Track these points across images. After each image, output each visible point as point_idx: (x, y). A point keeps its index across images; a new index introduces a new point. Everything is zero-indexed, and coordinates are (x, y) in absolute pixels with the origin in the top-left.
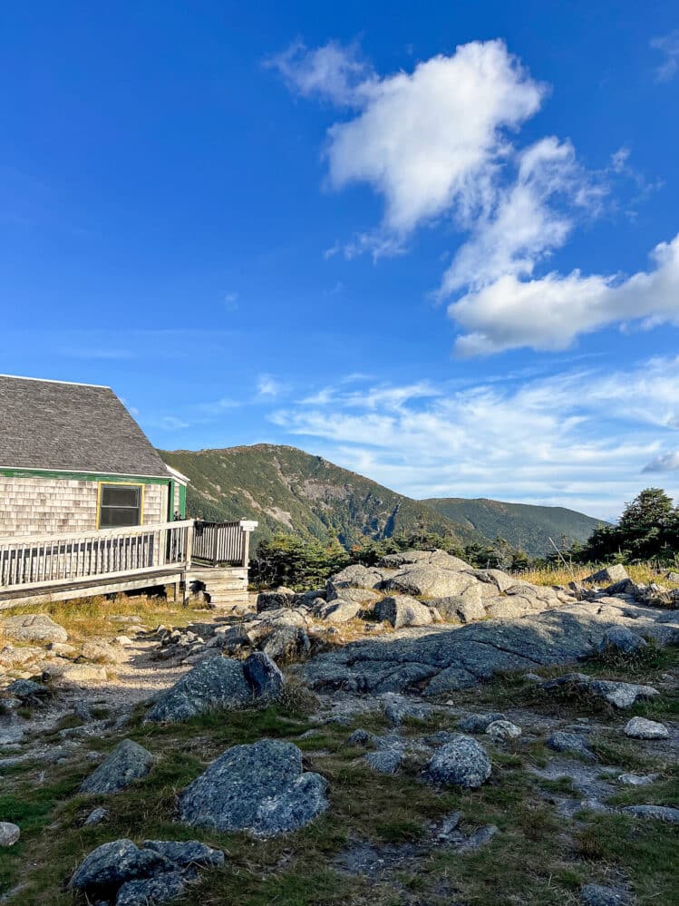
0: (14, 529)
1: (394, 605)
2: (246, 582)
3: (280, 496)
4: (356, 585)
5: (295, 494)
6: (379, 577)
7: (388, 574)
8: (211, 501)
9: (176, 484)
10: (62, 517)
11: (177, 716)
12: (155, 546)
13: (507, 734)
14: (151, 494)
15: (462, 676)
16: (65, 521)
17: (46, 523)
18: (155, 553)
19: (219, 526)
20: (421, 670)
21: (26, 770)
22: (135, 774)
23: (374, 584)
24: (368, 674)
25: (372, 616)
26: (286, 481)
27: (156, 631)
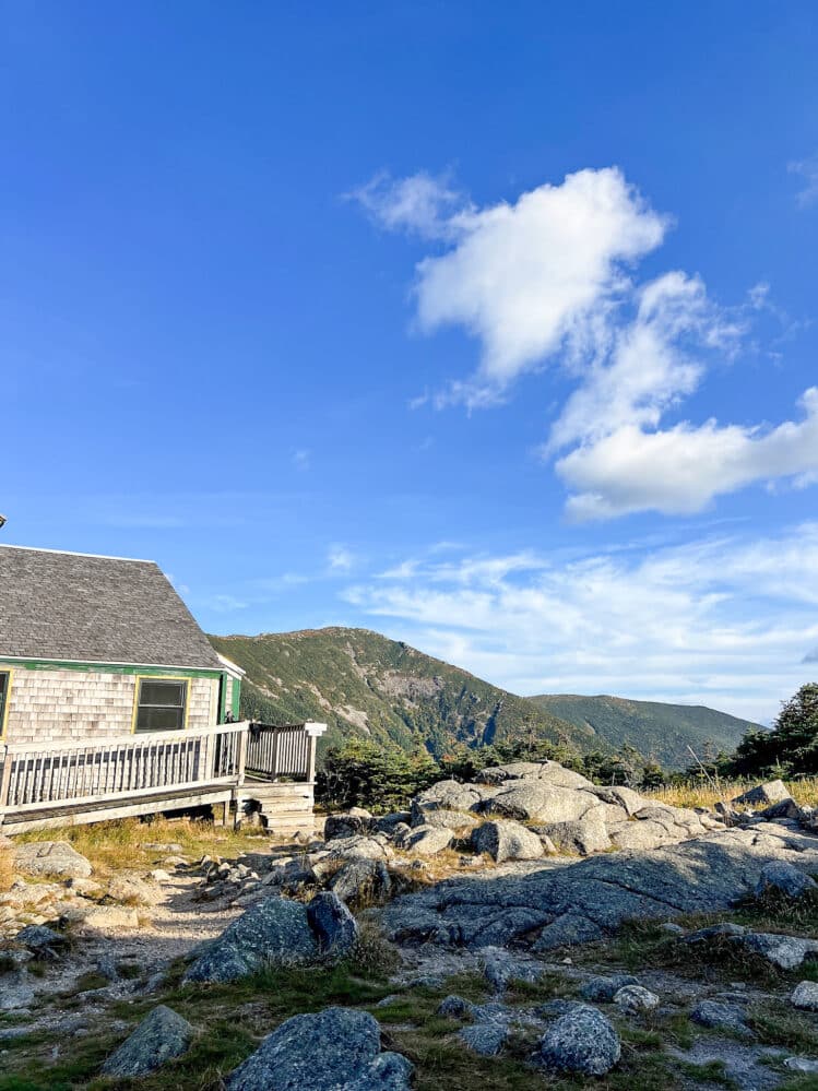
0: (33, 733)
1: (496, 833)
2: (311, 802)
3: (355, 692)
4: (448, 807)
5: (372, 690)
6: (477, 796)
7: (488, 793)
8: (271, 698)
9: (229, 678)
10: (91, 719)
11: (224, 975)
12: (202, 755)
13: (641, 1004)
14: (199, 691)
15: (583, 925)
16: (94, 724)
17: (72, 727)
18: (201, 763)
19: (281, 730)
20: (530, 918)
21: (37, 1043)
22: (171, 1051)
23: (470, 805)
24: (463, 922)
25: (468, 846)
26: (362, 672)
27: (199, 863)
